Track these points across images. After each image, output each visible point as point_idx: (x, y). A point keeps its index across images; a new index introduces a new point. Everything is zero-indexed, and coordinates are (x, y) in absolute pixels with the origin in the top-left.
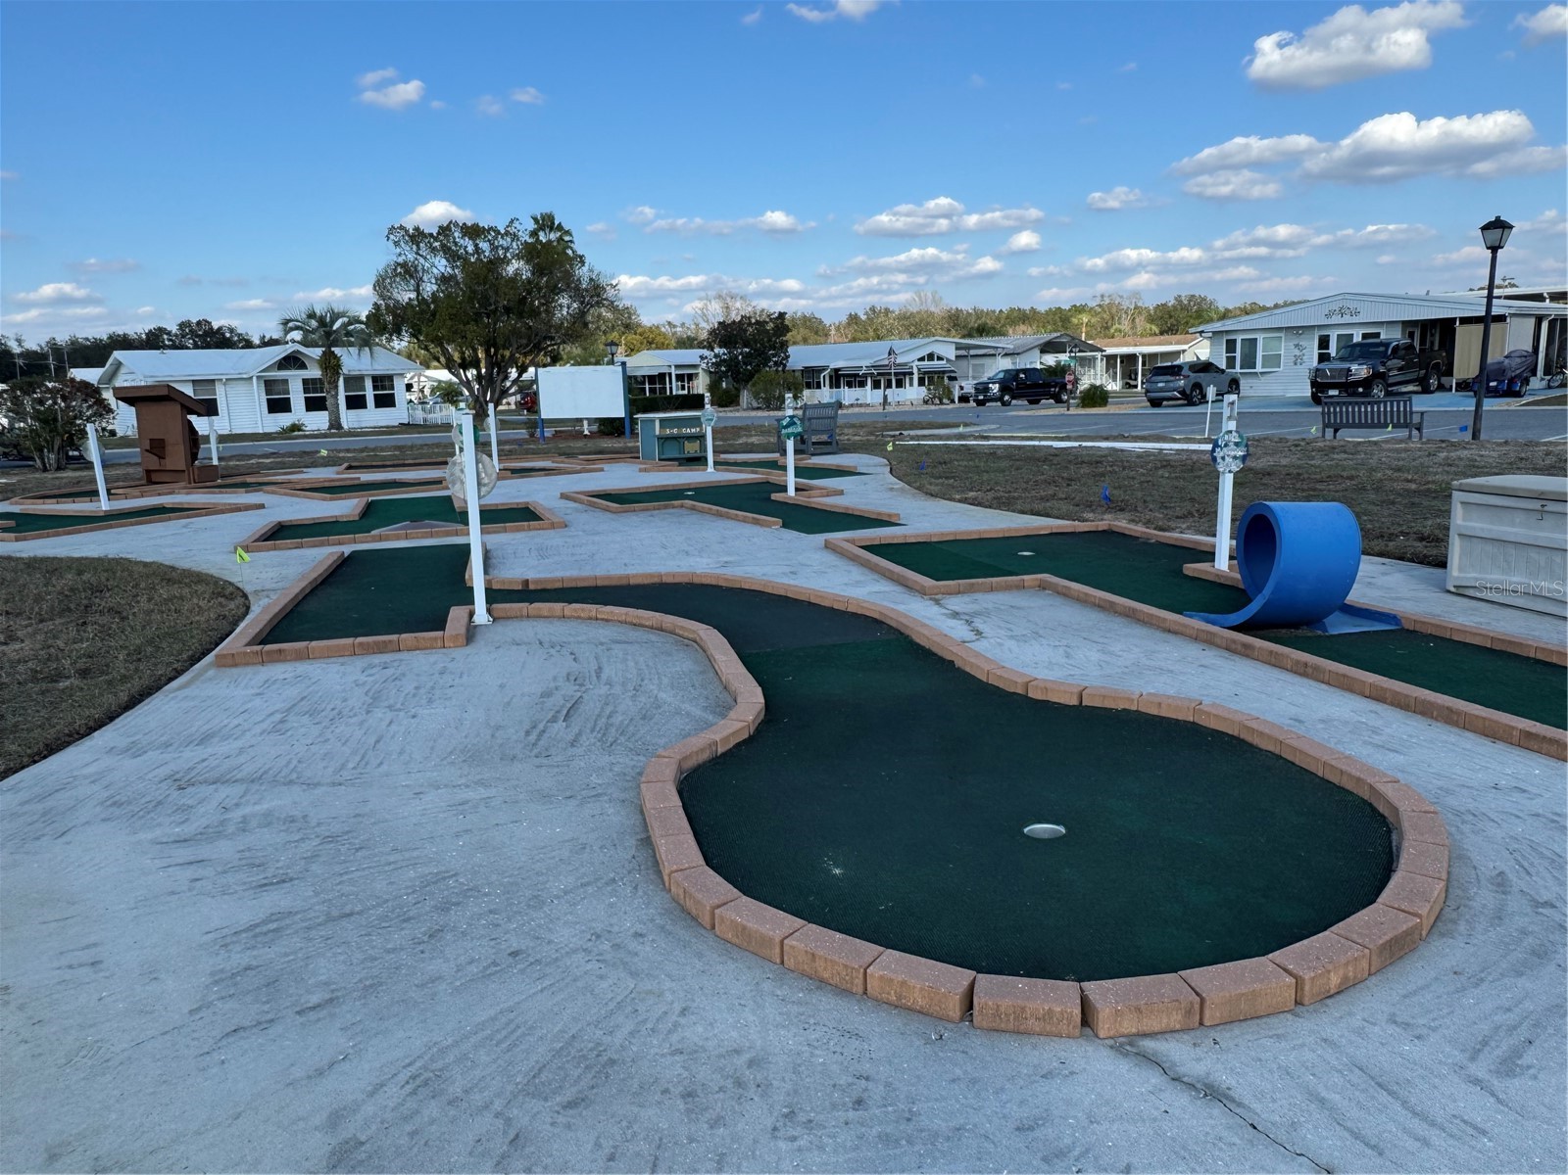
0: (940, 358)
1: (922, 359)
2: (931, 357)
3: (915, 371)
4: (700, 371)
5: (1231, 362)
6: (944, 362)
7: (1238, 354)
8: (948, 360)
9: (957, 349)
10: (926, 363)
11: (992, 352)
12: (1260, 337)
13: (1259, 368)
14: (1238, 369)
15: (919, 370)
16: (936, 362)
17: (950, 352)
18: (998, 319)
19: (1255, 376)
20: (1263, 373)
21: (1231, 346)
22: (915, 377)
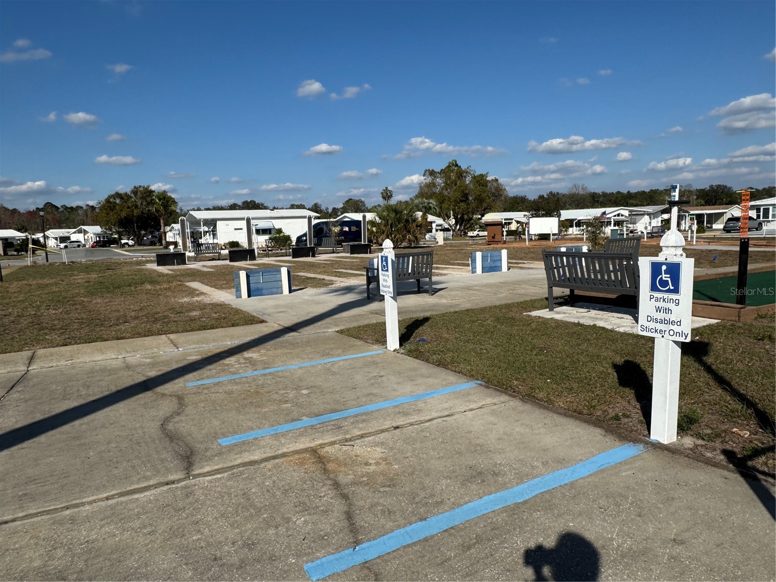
0: (622, 215)
1: (615, 216)
2: (618, 215)
3: (612, 220)
4: (513, 221)
5: (758, 216)
6: (624, 217)
7: (761, 214)
8: (626, 216)
10: (617, 217)
11: (643, 213)
12: (771, 208)
13: (770, 218)
14: (761, 219)
15: (614, 220)
16: (620, 217)
18: (617, 198)
19: (769, 222)
20: (772, 221)
21: (758, 210)
22: (612, 223)
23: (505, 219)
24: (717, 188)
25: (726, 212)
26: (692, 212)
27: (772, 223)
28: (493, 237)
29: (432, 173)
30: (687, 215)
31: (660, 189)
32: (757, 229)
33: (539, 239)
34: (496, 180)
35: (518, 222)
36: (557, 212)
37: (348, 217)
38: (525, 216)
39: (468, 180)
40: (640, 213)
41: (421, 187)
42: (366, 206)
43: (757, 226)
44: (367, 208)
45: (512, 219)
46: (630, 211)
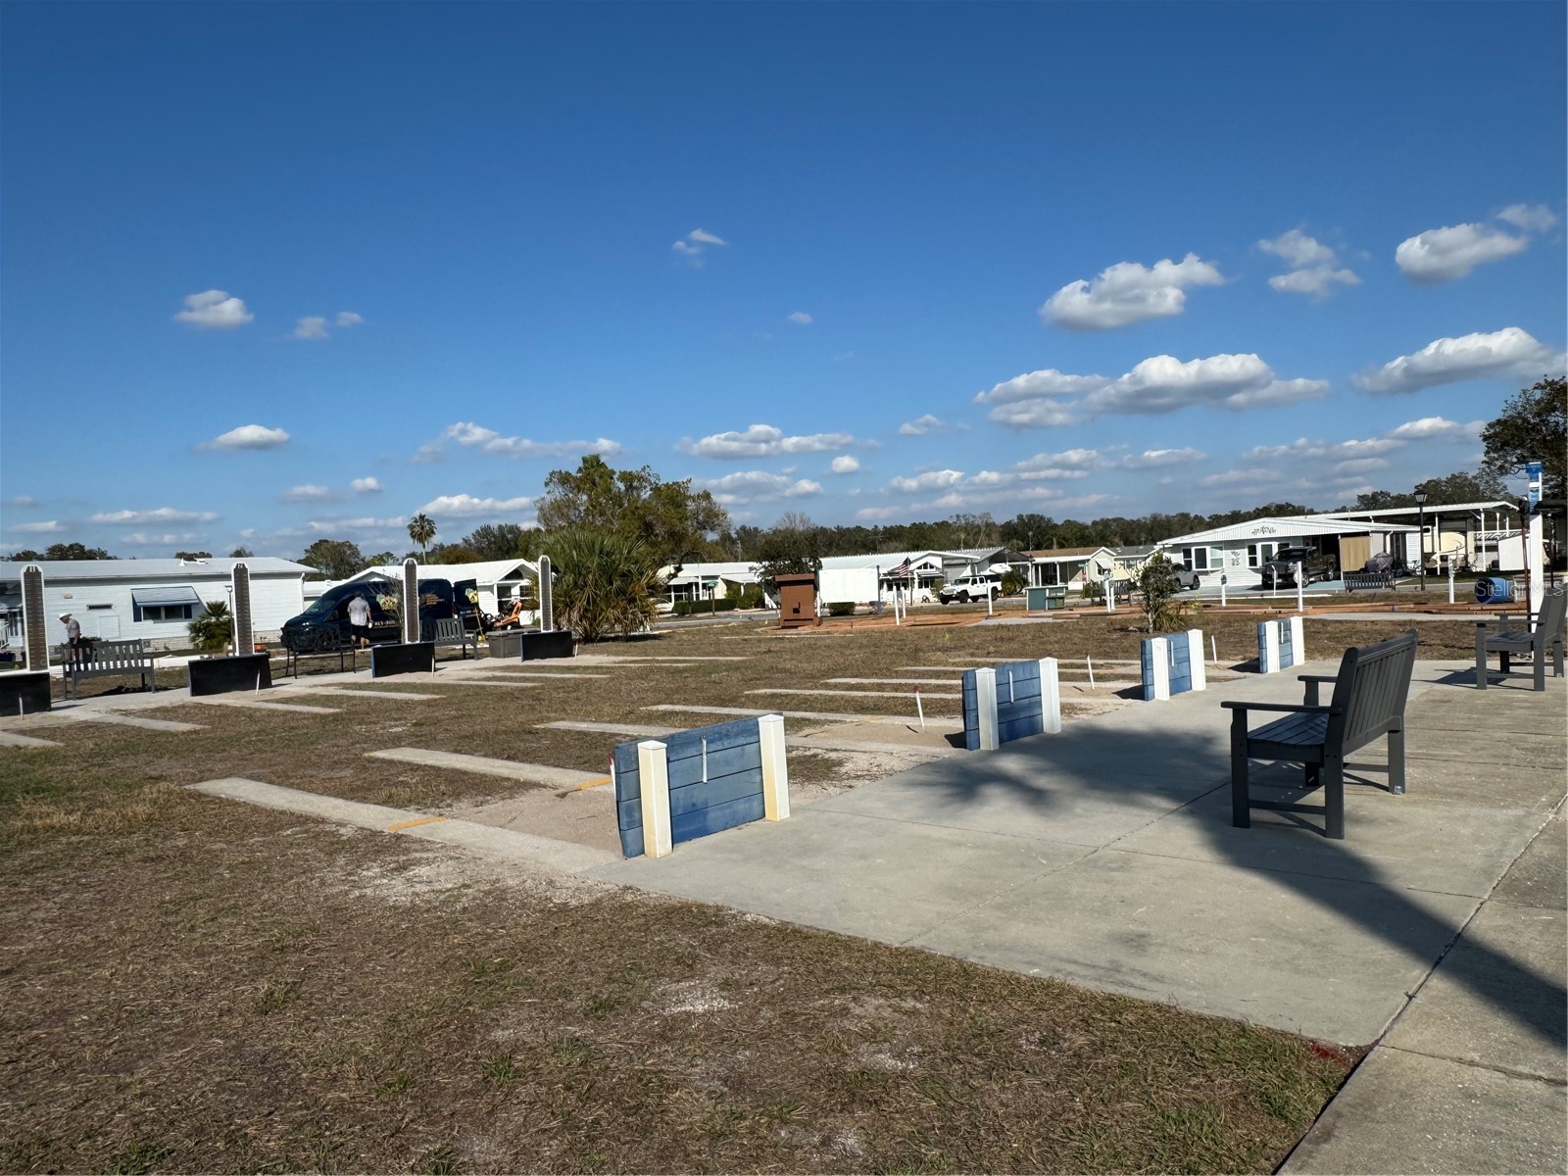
0: (932, 567)
1: (919, 568)
2: (925, 566)
3: (916, 576)
5: (1190, 564)
6: (934, 570)
7: (1193, 559)
8: (937, 568)
9: (943, 560)
10: (923, 570)
11: (963, 561)
12: (1209, 549)
13: (1209, 568)
14: (1196, 568)
15: (919, 576)
16: (929, 570)
17: (937, 562)
19: (1206, 573)
20: (1212, 572)
21: (1187, 553)
22: (916, 581)
23: (704, 578)
24: (1029, 520)
25: (1088, 560)
26: (1038, 560)
27: (1212, 575)
28: (796, 611)
29: (564, 479)
30: (1030, 564)
31: (928, 523)
32: (1192, 588)
33: (833, 615)
34: (707, 496)
35: (728, 583)
36: (815, 562)
37: (379, 575)
38: (751, 569)
39: (646, 494)
40: (954, 562)
41: (541, 509)
42: (362, 554)
43: (1192, 583)
44: (363, 560)
45: (716, 577)
46: (944, 558)
